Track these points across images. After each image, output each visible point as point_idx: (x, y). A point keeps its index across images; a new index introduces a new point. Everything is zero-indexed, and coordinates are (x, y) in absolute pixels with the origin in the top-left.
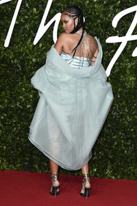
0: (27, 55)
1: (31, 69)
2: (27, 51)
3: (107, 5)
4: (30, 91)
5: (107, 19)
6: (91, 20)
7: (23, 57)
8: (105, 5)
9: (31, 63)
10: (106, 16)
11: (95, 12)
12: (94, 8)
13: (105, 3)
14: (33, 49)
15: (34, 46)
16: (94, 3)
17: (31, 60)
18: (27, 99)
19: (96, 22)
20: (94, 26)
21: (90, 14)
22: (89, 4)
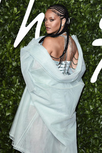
0: (6, 58)
1: (11, 73)
2: (7, 54)
3: (94, 5)
4: (9, 97)
5: (94, 20)
6: (76, 21)
7: (3, 61)
8: (92, 5)
9: (10, 67)
10: (93, 17)
11: (81, 13)
12: (80, 8)
13: (92, 2)
14: (13, 52)
15: (14, 49)
16: (80, 3)
17: (11, 64)
18: (7, 106)
19: (82, 23)
20: (80, 28)
21: (76, 14)
22: (74, 3)
